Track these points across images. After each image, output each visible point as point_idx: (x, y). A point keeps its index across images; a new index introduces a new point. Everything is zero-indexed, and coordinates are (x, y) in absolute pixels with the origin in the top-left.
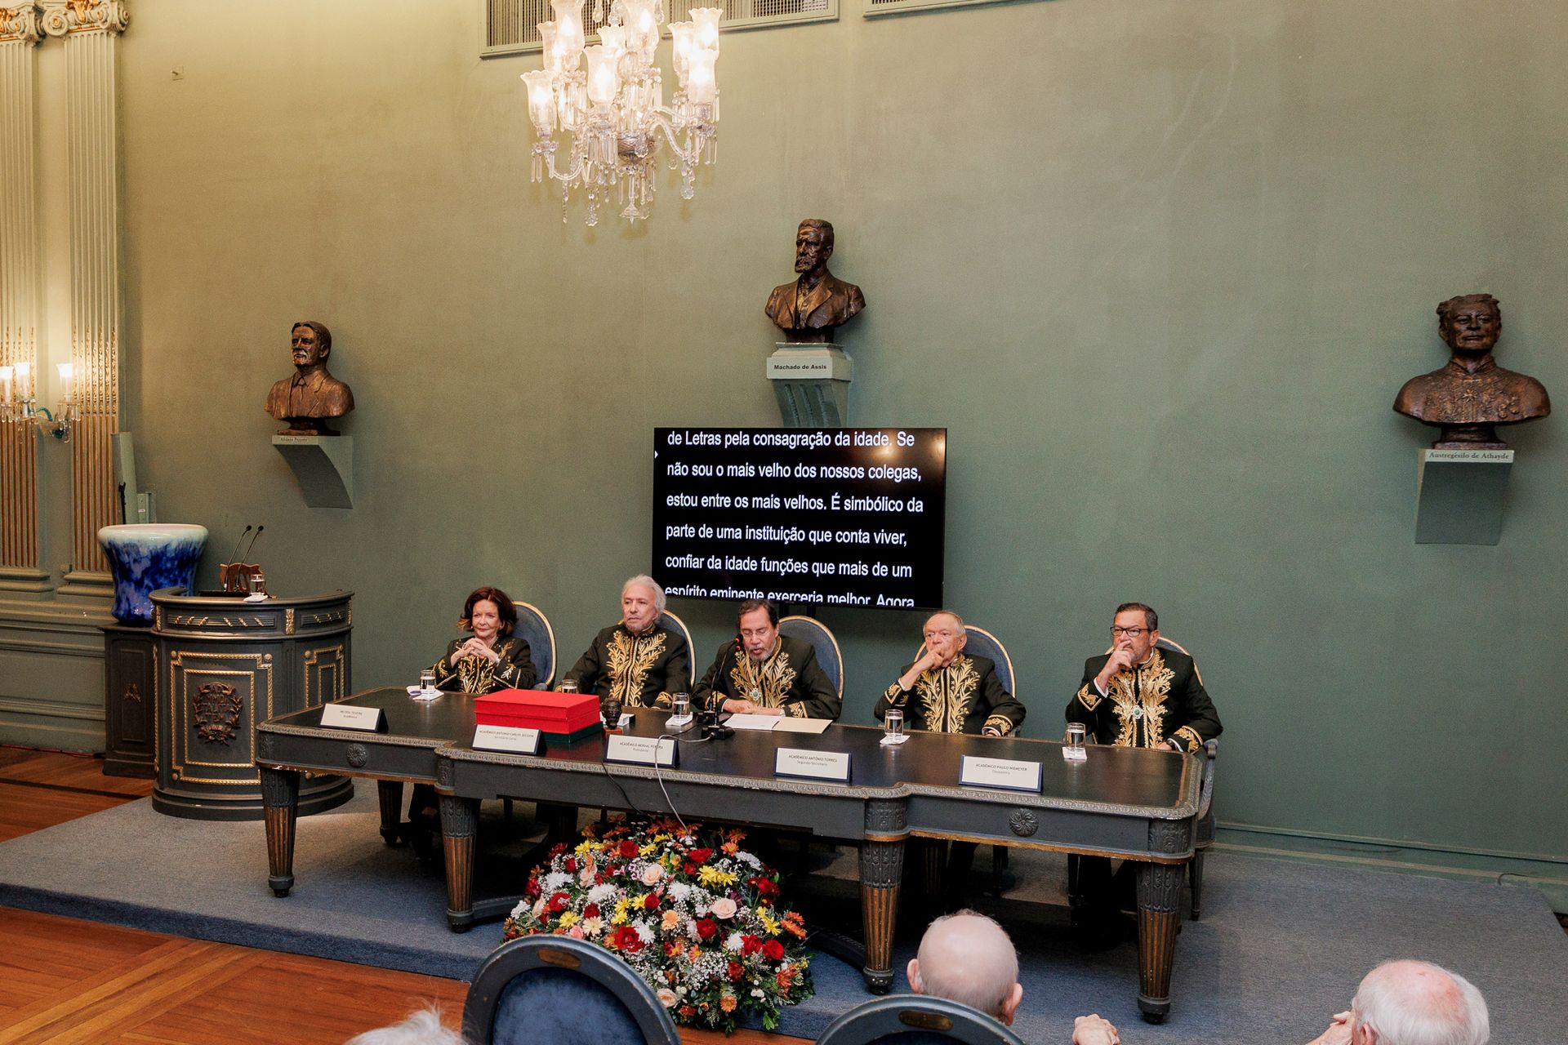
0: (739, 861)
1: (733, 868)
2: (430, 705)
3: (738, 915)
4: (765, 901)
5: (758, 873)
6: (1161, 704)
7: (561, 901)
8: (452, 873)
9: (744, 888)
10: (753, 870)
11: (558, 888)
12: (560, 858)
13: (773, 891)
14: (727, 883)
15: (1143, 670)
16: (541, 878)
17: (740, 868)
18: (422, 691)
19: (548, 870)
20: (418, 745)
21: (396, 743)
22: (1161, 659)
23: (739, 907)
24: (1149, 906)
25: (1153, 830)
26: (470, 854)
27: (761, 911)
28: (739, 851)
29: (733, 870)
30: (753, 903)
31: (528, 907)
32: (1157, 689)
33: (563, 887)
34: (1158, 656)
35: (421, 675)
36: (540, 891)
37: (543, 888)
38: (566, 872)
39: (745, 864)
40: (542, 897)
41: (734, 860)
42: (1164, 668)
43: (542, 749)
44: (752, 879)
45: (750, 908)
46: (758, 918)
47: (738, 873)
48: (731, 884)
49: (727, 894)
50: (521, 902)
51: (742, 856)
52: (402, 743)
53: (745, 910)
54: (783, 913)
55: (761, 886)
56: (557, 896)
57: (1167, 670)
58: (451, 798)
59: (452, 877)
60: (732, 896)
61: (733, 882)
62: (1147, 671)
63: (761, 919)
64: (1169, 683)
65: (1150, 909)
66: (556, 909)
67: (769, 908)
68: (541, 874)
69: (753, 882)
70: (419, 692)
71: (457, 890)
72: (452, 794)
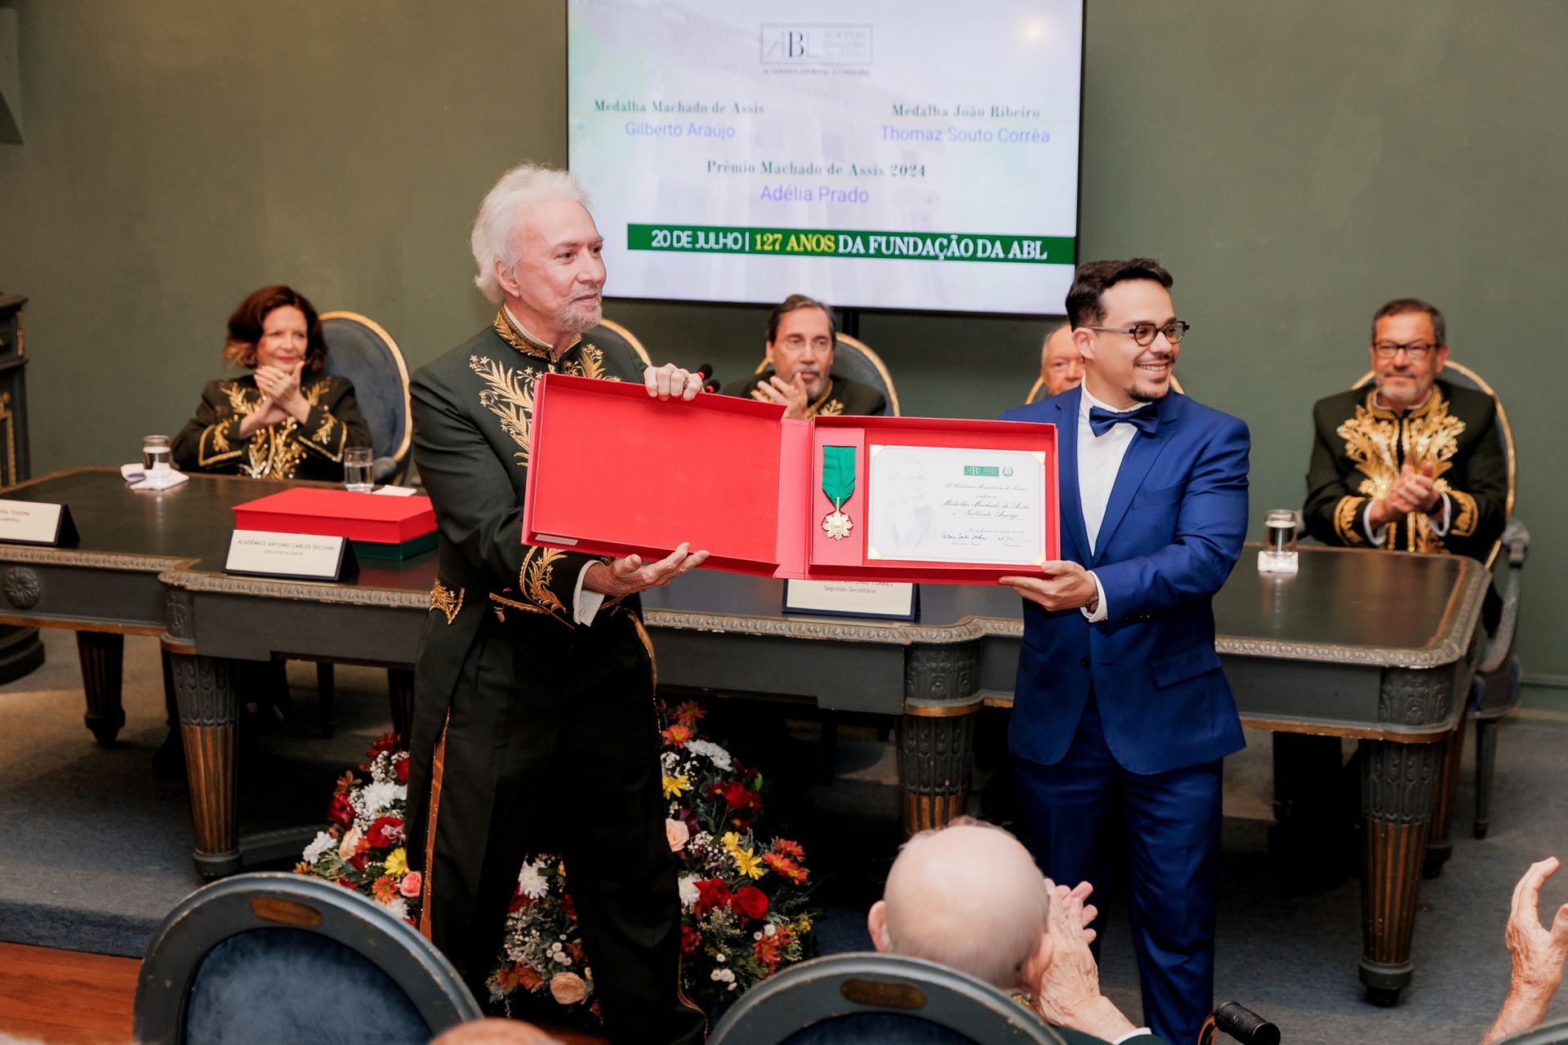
0: (693, 755)
1: (683, 768)
2: (164, 497)
3: (690, 847)
4: (737, 822)
5: (726, 775)
6: (1440, 477)
7: (387, 830)
8: (199, 787)
9: (703, 801)
10: (718, 771)
11: (384, 809)
12: (388, 758)
13: (752, 804)
14: (672, 794)
15: (1412, 421)
16: (354, 794)
17: (693, 768)
18: (148, 472)
19: (368, 780)
20: (130, 567)
21: (92, 564)
22: (1443, 401)
23: (693, 833)
24: (1380, 814)
25: (1388, 688)
26: (230, 755)
27: (730, 839)
28: (694, 739)
29: (682, 773)
30: (717, 826)
31: (333, 842)
32: (1434, 451)
33: (393, 807)
34: (1438, 397)
35: (144, 444)
36: (353, 815)
37: (358, 810)
38: (398, 782)
39: (704, 761)
40: (355, 826)
41: (685, 755)
42: (1447, 416)
43: (349, 570)
44: (718, 787)
45: (711, 834)
46: (725, 851)
47: (690, 775)
48: (679, 794)
49: (672, 812)
50: (320, 834)
51: (698, 747)
52: (101, 565)
53: (703, 838)
54: (769, 843)
55: (729, 797)
56: (380, 823)
57: (1452, 420)
58: (190, 658)
59: (200, 796)
60: (682, 816)
61: (681, 790)
62: (1418, 422)
63: (729, 852)
64: (1454, 442)
65: (1380, 818)
66: (379, 844)
67: (743, 833)
68: (356, 786)
69: (719, 791)
70: (142, 475)
71: (210, 820)
72: (193, 652)
